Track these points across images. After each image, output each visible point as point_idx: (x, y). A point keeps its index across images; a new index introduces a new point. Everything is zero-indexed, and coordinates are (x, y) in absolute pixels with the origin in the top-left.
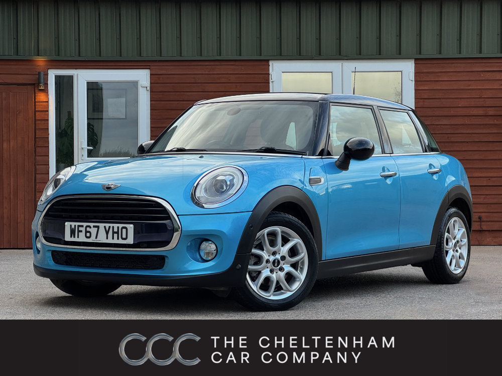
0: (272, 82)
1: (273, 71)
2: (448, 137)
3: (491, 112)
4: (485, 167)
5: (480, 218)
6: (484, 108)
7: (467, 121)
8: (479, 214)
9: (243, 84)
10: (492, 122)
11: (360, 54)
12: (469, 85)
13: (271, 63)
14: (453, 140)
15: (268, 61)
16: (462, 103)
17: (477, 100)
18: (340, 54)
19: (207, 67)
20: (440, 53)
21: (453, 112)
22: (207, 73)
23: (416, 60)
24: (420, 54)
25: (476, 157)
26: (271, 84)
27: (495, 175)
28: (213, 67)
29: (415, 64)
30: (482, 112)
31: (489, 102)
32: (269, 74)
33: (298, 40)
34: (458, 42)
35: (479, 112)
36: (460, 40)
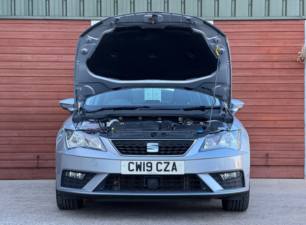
2: (241, 87)
3: (277, 65)
4: (271, 112)
5: (267, 155)
6: (271, 63)
7: (256, 73)
8: (267, 152)
9: (68, 41)
10: (278, 75)
12: (259, 43)
14: (245, 89)
15: (91, 20)
16: (253, 58)
17: (266, 55)
19: (38, 25)
20: (235, 16)
21: (245, 66)
22: (37, 30)
23: (214, 21)
24: (218, 16)
25: (264, 104)
27: (280, 118)
28: (43, 25)
30: (270, 66)
31: (275, 58)
33: (116, 4)
34: (250, 6)
35: (267, 66)
36: (251, 5)
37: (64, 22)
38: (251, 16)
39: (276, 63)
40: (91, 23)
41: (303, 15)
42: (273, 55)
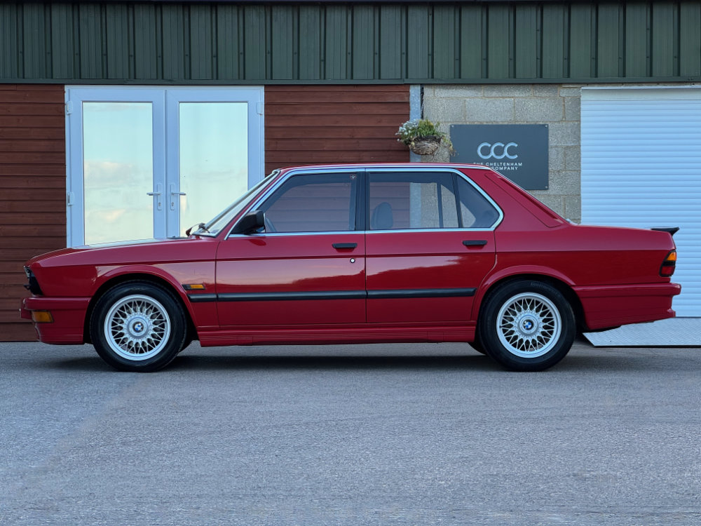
0: (69, 114)
1: (69, 100)
3: (366, 157)
6: (357, 153)
9: (28, 117)
11: (190, 78)
12: (338, 122)
13: (67, 88)
15: (63, 85)
16: (329, 145)
17: (348, 141)
18: (163, 78)
20: (298, 78)
21: (315, 157)
23: (266, 86)
24: (271, 78)
26: (67, 117)
29: (265, 92)
30: (355, 158)
31: (363, 145)
32: (64, 104)
33: (105, 57)
34: (322, 63)
35: (351, 158)
36: (325, 60)
37: (19, 88)
38: (325, 78)
39: (365, 153)
40: (64, 89)
41: (407, 77)
42: (361, 141)
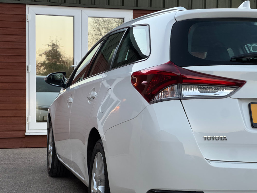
0: (28, 21)
1: (28, 13)
11: (95, 4)
13: (27, 6)
15: (25, 5)
18: (80, 3)
20: (151, 6)
23: (134, 10)
24: (137, 6)
26: (27, 23)
29: (133, 13)
32: (25, 15)
40: (25, 7)
